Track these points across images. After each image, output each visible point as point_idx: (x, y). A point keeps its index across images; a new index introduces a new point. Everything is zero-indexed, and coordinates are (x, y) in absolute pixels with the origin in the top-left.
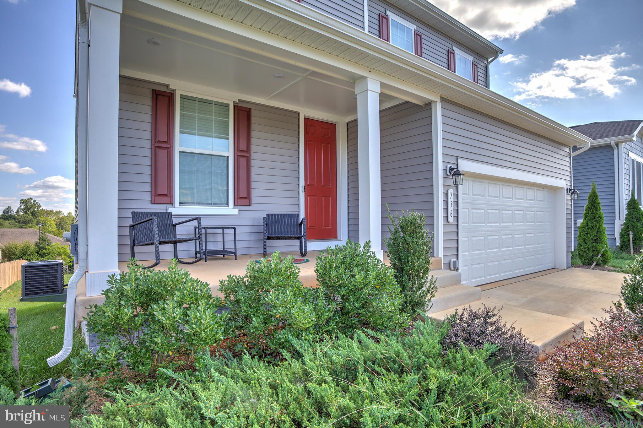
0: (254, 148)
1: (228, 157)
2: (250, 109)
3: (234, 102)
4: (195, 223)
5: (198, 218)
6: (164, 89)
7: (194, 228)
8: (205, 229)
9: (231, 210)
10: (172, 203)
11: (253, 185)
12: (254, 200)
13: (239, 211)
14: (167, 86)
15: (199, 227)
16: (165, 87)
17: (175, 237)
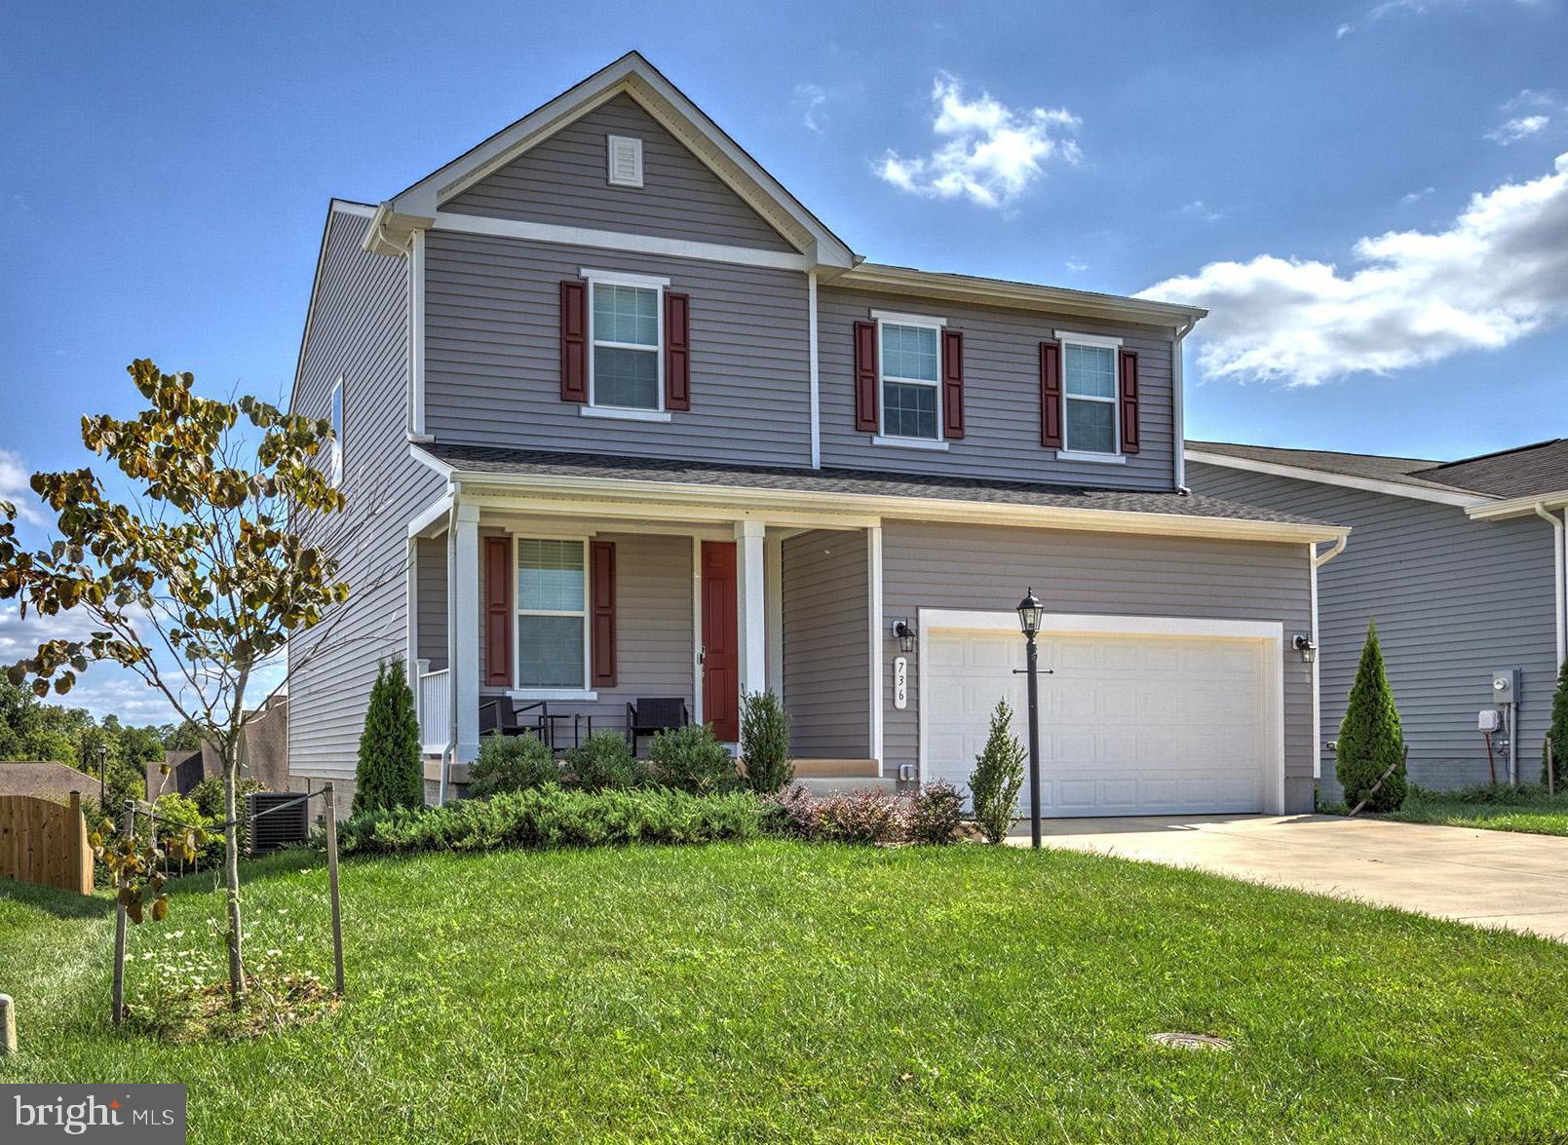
0: (620, 601)
1: (582, 618)
2: (613, 544)
3: (590, 537)
4: (539, 710)
5: (543, 703)
6: (498, 534)
7: (538, 718)
8: (552, 717)
9: (588, 694)
10: (510, 685)
11: (620, 656)
12: (620, 678)
13: (599, 694)
14: (503, 529)
15: (545, 716)
16: (500, 532)
17: (516, 724)
